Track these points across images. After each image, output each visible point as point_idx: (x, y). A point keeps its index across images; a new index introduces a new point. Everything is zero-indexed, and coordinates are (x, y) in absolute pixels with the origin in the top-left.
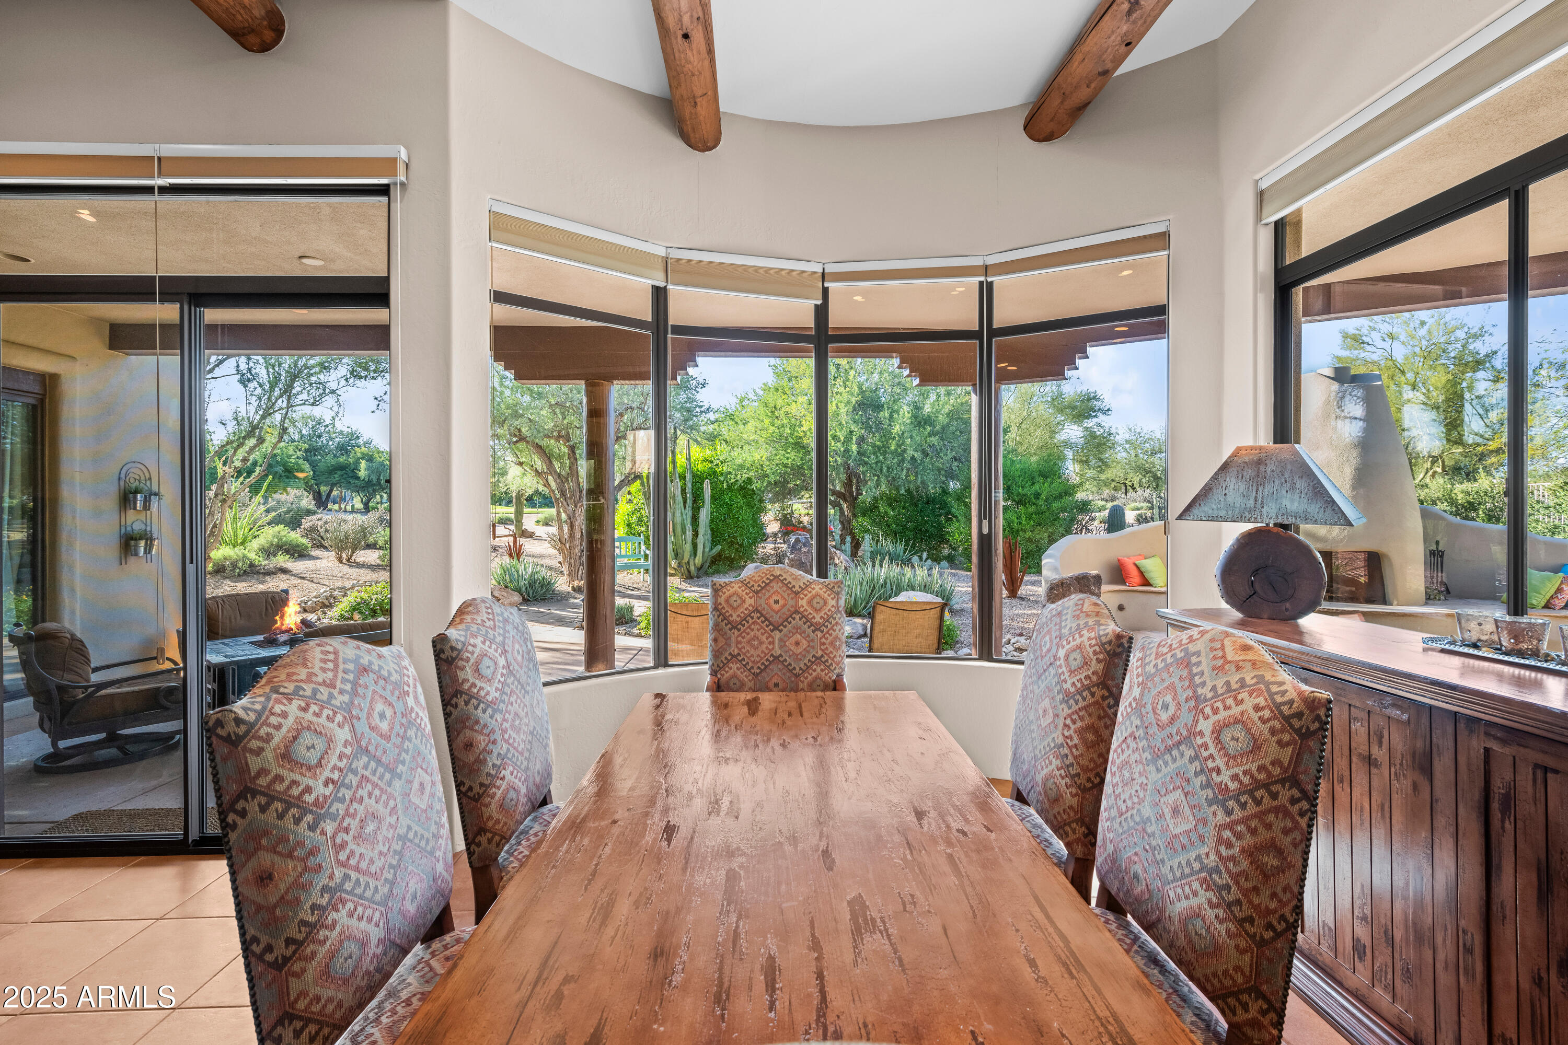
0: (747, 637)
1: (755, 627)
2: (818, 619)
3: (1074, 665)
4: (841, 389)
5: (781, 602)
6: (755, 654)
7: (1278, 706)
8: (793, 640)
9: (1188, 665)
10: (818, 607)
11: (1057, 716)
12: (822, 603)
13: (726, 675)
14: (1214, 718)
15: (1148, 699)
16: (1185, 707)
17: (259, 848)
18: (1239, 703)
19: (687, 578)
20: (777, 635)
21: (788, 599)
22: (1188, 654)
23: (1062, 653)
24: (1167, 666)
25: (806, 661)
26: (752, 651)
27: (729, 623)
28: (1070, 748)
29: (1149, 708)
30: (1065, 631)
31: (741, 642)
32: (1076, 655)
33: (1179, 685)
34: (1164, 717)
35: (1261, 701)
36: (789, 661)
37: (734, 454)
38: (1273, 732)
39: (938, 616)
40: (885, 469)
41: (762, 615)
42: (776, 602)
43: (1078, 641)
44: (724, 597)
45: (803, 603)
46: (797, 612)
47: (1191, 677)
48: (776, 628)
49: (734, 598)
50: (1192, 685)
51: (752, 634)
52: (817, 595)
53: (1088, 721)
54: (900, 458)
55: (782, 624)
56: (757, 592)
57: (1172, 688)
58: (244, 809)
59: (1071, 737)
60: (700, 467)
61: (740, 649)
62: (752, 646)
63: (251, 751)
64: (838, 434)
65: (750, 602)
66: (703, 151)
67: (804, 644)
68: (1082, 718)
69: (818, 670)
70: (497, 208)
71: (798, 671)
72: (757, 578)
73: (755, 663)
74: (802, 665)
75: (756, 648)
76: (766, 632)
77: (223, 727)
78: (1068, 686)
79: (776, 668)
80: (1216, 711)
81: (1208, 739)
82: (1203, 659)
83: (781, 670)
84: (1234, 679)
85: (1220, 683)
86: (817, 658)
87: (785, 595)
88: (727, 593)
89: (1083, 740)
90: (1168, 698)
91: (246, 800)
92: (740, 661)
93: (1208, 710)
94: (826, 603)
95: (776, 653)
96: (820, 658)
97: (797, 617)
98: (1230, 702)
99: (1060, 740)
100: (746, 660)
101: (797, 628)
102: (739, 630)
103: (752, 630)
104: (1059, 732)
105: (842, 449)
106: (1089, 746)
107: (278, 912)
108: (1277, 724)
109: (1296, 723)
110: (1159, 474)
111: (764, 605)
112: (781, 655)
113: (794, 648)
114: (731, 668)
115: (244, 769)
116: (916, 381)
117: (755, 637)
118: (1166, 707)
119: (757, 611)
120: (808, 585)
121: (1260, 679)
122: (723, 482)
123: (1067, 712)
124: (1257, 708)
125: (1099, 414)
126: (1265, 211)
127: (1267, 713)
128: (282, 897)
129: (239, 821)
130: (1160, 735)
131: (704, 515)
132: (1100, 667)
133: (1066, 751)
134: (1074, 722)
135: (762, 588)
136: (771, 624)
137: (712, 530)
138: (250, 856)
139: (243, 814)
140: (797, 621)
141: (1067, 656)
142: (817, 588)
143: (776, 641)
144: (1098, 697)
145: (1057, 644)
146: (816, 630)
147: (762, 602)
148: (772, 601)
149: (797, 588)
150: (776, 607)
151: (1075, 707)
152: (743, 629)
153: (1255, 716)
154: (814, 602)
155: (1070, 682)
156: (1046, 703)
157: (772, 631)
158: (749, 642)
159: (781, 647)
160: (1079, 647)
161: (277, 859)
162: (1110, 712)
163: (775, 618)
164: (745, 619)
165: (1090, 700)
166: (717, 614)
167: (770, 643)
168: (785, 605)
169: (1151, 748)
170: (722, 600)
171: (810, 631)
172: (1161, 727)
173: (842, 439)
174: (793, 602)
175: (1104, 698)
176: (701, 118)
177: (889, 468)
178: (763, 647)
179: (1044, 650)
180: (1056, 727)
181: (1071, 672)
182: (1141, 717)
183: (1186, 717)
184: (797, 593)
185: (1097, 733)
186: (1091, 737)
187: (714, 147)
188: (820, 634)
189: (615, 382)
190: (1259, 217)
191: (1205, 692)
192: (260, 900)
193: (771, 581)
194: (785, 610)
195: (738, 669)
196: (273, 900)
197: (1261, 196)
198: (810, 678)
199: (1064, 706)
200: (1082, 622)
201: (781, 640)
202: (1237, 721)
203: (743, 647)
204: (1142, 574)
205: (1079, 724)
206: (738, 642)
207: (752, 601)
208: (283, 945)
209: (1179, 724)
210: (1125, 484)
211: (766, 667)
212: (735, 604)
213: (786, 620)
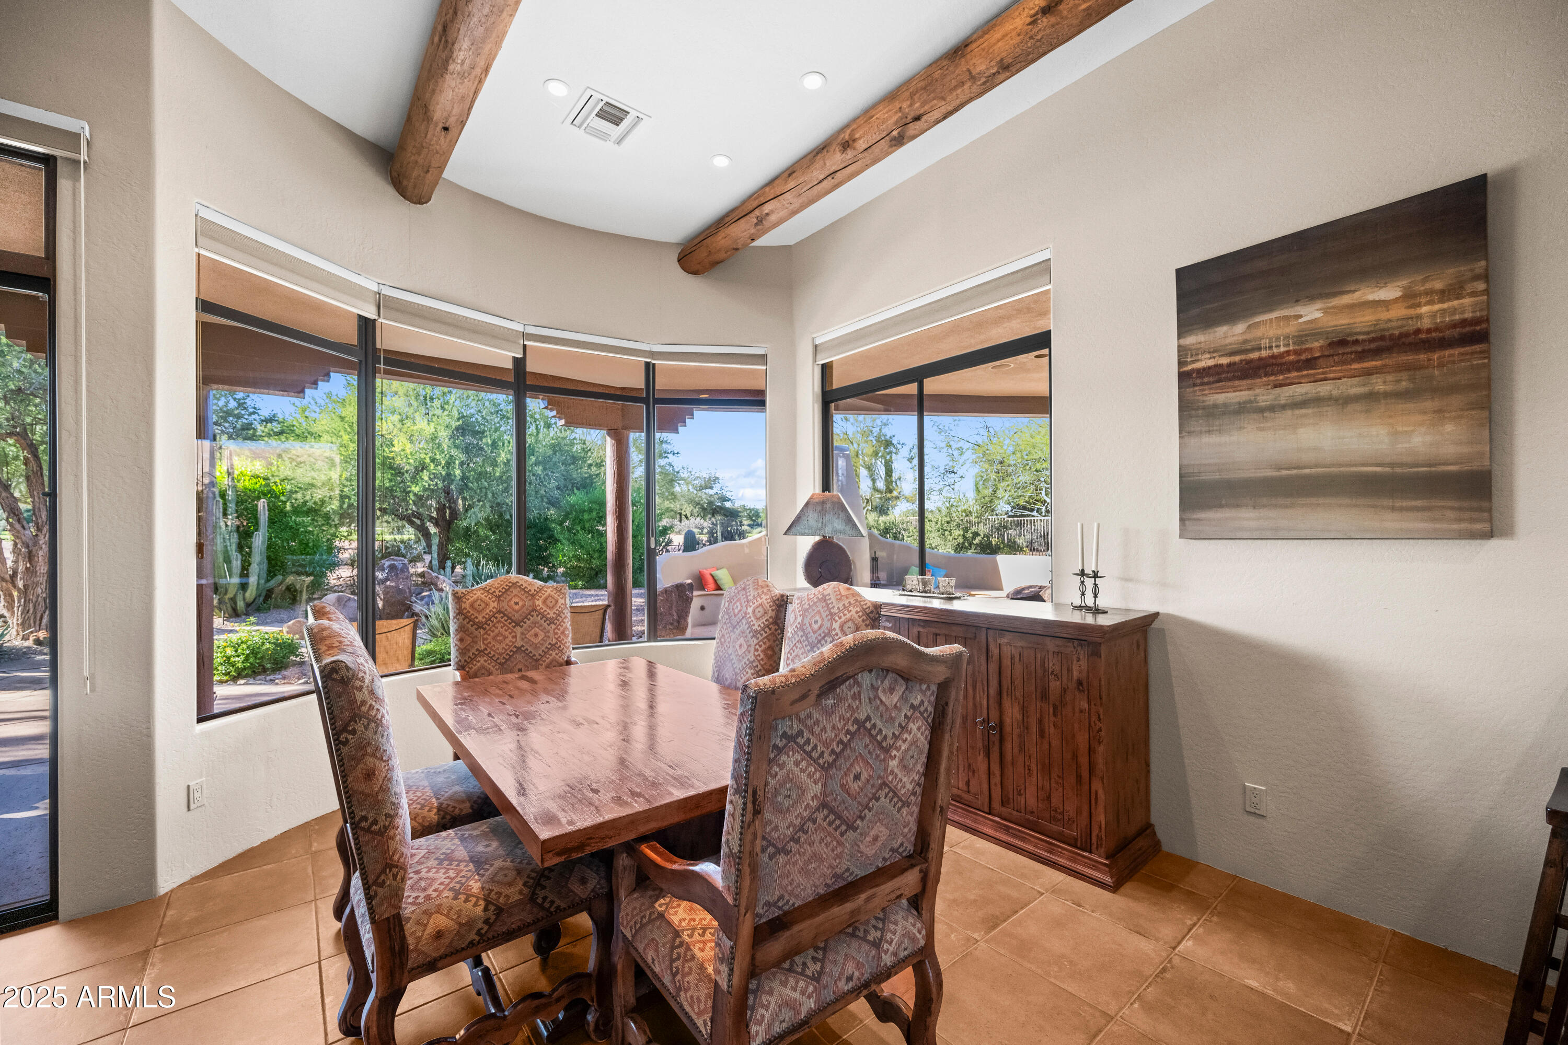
0: (492, 634)
1: (499, 626)
2: (552, 615)
3: (759, 615)
4: (439, 412)
5: (521, 603)
6: (500, 648)
7: (864, 610)
8: (533, 632)
9: (825, 601)
10: (551, 605)
11: (750, 646)
12: (554, 602)
13: (475, 668)
14: (839, 621)
15: (807, 621)
16: (826, 620)
17: (365, 754)
18: (850, 612)
19: (231, 617)
20: (518, 630)
21: (526, 600)
22: (824, 596)
23: (750, 610)
24: (815, 603)
25: (544, 648)
26: (497, 646)
27: (475, 624)
28: (759, 661)
29: (808, 625)
30: (751, 598)
31: (487, 639)
32: (760, 609)
33: (822, 611)
34: (816, 627)
35: (858, 609)
36: (530, 649)
37: (299, 471)
38: (863, 621)
39: (601, 617)
40: (490, 495)
41: (505, 615)
42: (517, 603)
43: (760, 601)
44: (468, 603)
45: (539, 603)
46: (534, 610)
47: (827, 605)
48: (517, 624)
49: (479, 602)
50: (829, 609)
51: (497, 631)
52: (549, 596)
53: (768, 644)
54: (505, 485)
55: (522, 621)
56: (499, 597)
57: (819, 612)
58: (354, 729)
59: (759, 655)
60: (246, 483)
61: (486, 645)
62: (497, 641)
63: (357, 688)
64: (438, 457)
65: (493, 605)
66: (415, 203)
67: (541, 635)
68: (764, 643)
69: (554, 654)
70: (204, 213)
71: (537, 656)
72: (497, 585)
73: (500, 654)
74: (540, 652)
75: (501, 642)
76: (509, 628)
77: (337, 673)
78: (756, 627)
79: (519, 657)
80: (840, 618)
81: (838, 631)
82: (832, 596)
83: (523, 658)
84: (846, 603)
85: (841, 605)
86: (552, 645)
87: (524, 597)
88: (471, 600)
89: (766, 655)
90: (817, 618)
91: (356, 722)
92: (487, 655)
93: (837, 618)
94: (557, 602)
95: (518, 645)
96: (554, 645)
97: (535, 614)
98: (846, 612)
99: (753, 658)
100: (493, 653)
101: (535, 623)
102: (485, 629)
103: (497, 628)
104: (752, 654)
105: (444, 473)
106: (769, 657)
107: (380, 797)
108: (864, 617)
109: (871, 616)
110: (705, 505)
111: (506, 607)
112: (523, 646)
113: (533, 640)
114: (478, 662)
115: (352, 701)
116: (563, 422)
117: (499, 634)
118: (816, 622)
119: (500, 612)
120: (541, 589)
121: (856, 601)
122: (285, 503)
123: (756, 641)
124: (857, 612)
125: (670, 456)
126: (818, 357)
127: (861, 614)
128: (381, 787)
129: (350, 737)
130: (814, 637)
131: (259, 540)
132: (773, 614)
133: (757, 663)
134: (760, 646)
135: (503, 593)
136: (513, 621)
137: (269, 558)
138: (358, 761)
139: (354, 732)
140: (535, 617)
141: (754, 611)
142: (549, 591)
143: (518, 635)
144: (773, 630)
145: (746, 606)
146: (551, 623)
147: (504, 604)
148: (512, 603)
149: (533, 592)
150: (517, 607)
151: (761, 638)
152: (488, 628)
153: (856, 616)
154: (548, 601)
155: (757, 625)
156: (742, 640)
157: (514, 627)
158: (494, 638)
159: (523, 639)
160: (761, 605)
161: (376, 760)
162: (779, 637)
163: (517, 616)
164: (490, 620)
165: (769, 632)
166: (461, 617)
167: (513, 637)
168: (523, 606)
169: (809, 644)
170: (466, 605)
171: (545, 624)
172: (814, 632)
173: (443, 462)
174: (531, 603)
175: (776, 630)
176: (428, 182)
177: (493, 494)
178: (507, 641)
179: (736, 611)
180: (749, 652)
181: (757, 619)
182: (803, 631)
183: (827, 624)
184: (533, 596)
185: (773, 650)
186: (770, 652)
187: (426, 202)
188: (553, 627)
189: (215, 386)
190: (815, 361)
191: (835, 610)
192: (368, 790)
193: (510, 587)
194: (524, 609)
195: (485, 661)
196: (376, 788)
197: (816, 347)
198: (547, 661)
199: (754, 639)
200: (760, 591)
201: (522, 634)
202: (849, 620)
203: (489, 643)
204: (715, 581)
205: (764, 647)
206: (484, 639)
207: (495, 604)
208: (384, 818)
209: (823, 628)
210: (680, 514)
211: (510, 656)
212: (480, 608)
213: (526, 617)
